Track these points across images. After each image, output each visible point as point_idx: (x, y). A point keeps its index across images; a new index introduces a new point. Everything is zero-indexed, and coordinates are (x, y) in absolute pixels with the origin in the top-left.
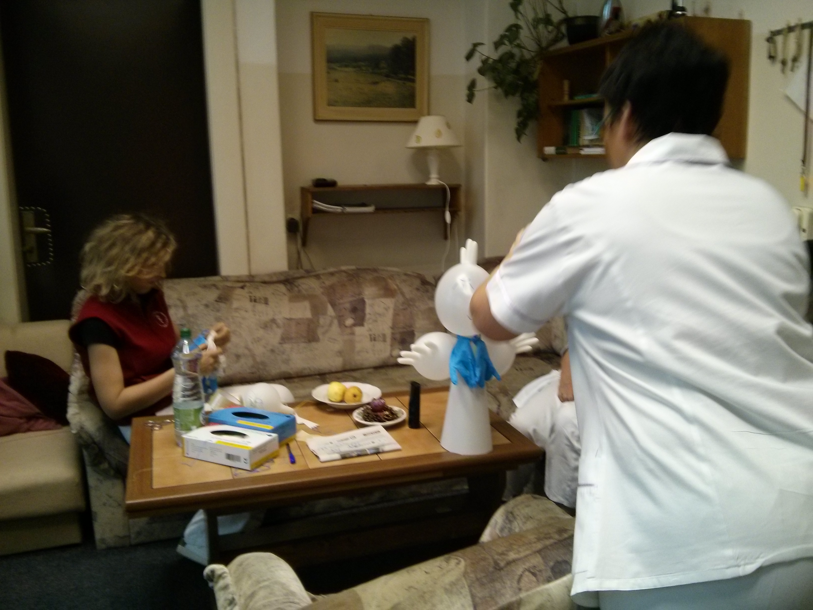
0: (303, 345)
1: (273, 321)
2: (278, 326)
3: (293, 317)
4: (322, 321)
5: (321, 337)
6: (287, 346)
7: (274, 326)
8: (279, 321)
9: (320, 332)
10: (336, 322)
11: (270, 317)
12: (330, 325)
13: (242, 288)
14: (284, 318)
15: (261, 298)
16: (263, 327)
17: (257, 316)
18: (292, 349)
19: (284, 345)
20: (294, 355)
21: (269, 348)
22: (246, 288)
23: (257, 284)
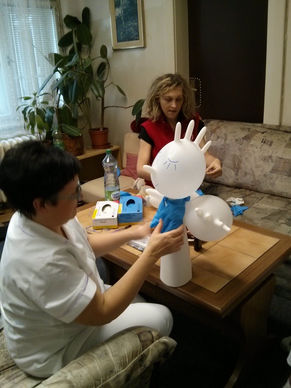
0: (285, 177)
1: (270, 157)
2: (272, 161)
6: (275, 175)
8: (274, 158)
11: (269, 154)
13: (263, 133)
14: (278, 157)
15: (269, 141)
16: (263, 159)
17: (262, 152)
18: (277, 177)
19: (273, 174)
20: (277, 182)
21: (264, 174)
22: (265, 133)
23: (277, 132)
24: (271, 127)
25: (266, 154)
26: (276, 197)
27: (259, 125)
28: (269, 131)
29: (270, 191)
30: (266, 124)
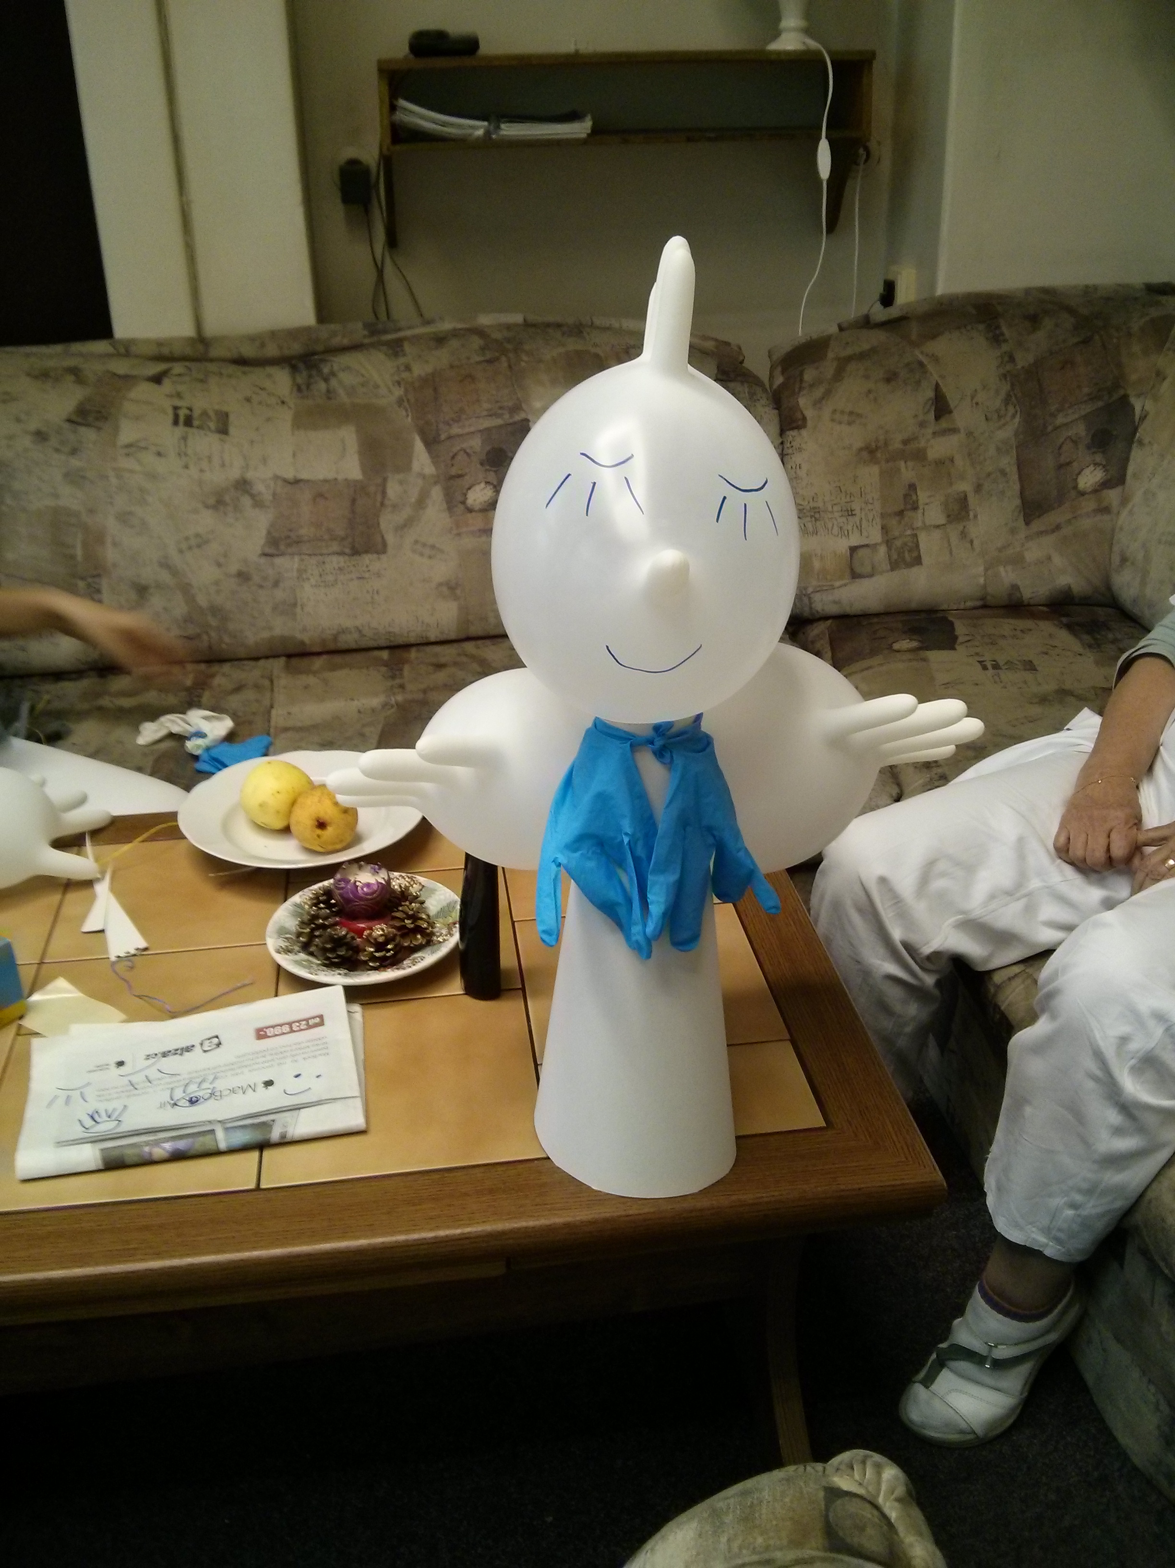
0: (336, 561)
1: (243, 485)
2: (258, 503)
3: (304, 475)
4: (393, 490)
5: (390, 539)
6: (288, 564)
7: (246, 501)
8: (259, 487)
9: (387, 522)
10: (437, 493)
11: (235, 473)
12: (421, 503)
13: (157, 380)
14: (276, 477)
15: (205, 414)
18: (301, 571)
19: (278, 561)
20: (308, 592)
21: (234, 568)
23: (212, 367)
26: (318, 663)
29: (284, 639)
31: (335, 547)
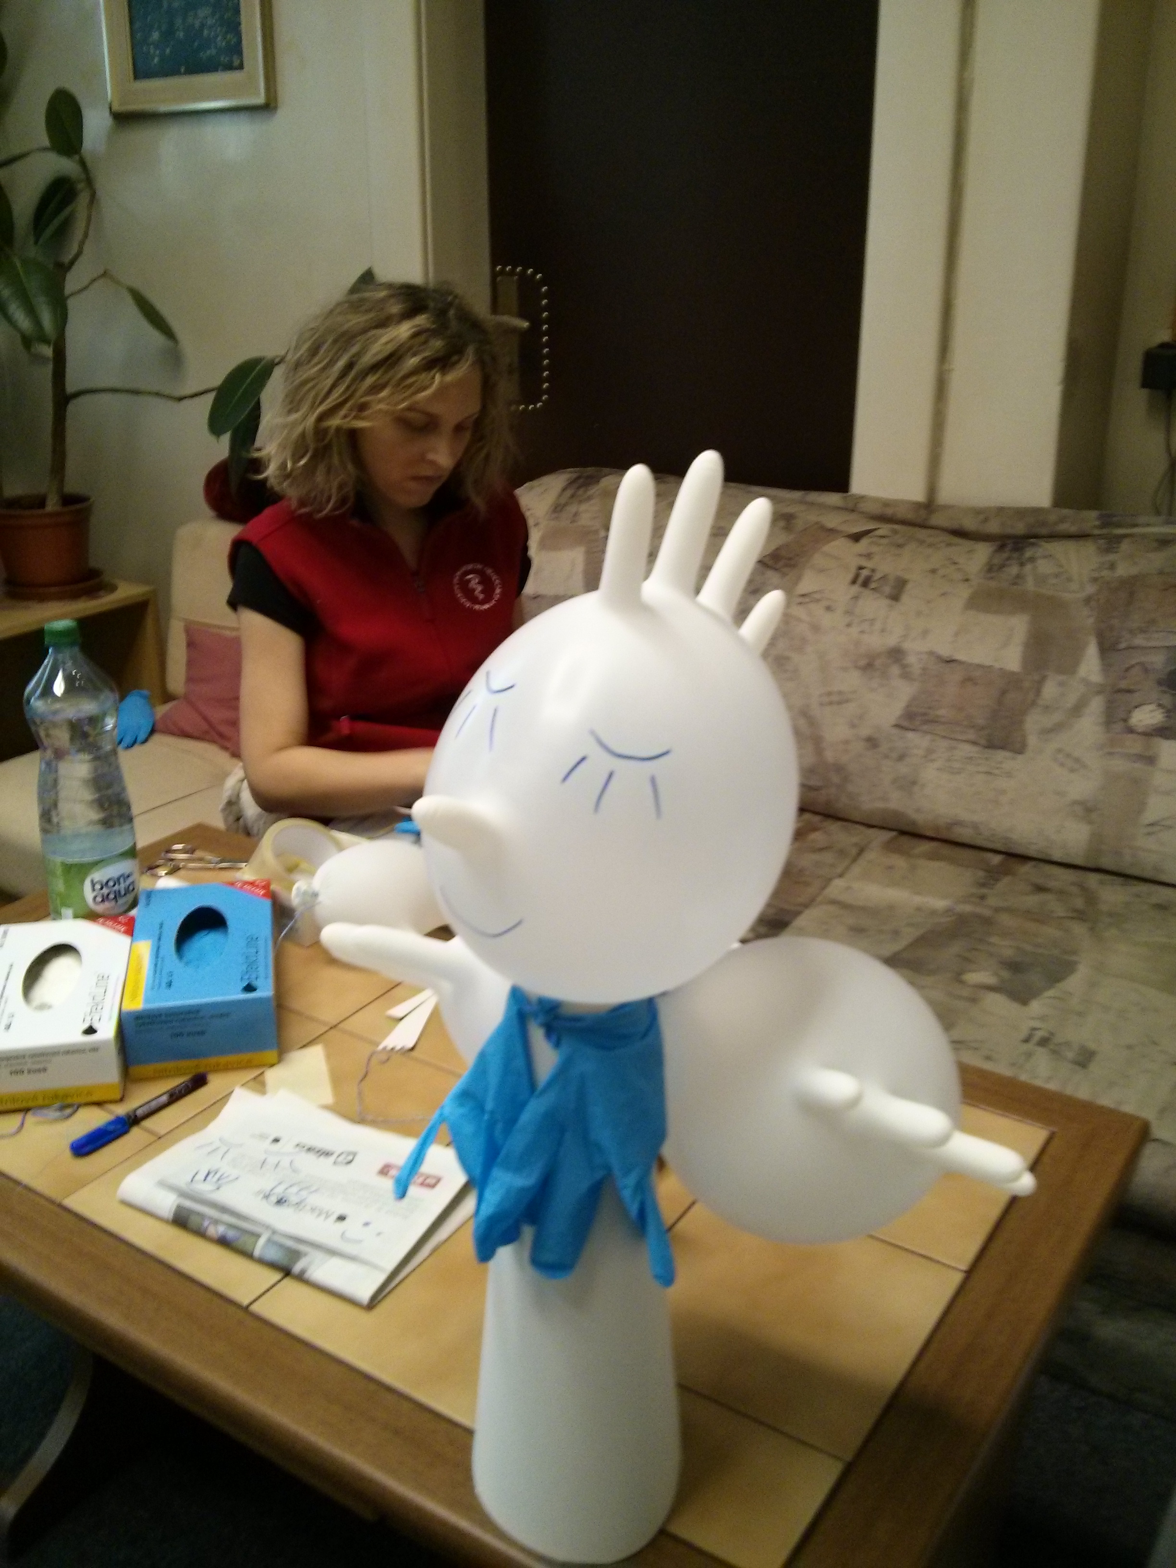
0: (967, 749)
1: (896, 654)
2: (906, 675)
3: (960, 656)
4: (1050, 690)
5: (1032, 740)
6: (917, 741)
7: (895, 670)
8: (911, 659)
9: (1034, 722)
10: (1097, 705)
12: (1077, 710)
13: (856, 538)
14: (931, 653)
15: (884, 578)
16: (862, 663)
17: (854, 631)
18: (930, 751)
19: (910, 735)
20: (930, 774)
21: (865, 732)
22: (865, 542)
23: (922, 534)
24: (889, 511)
25: (876, 642)
26: (925, 847)
27: (833, 498)
28: (884, 529)
29: (897, 814)
30: (862, 498)
31: (971, 735)
